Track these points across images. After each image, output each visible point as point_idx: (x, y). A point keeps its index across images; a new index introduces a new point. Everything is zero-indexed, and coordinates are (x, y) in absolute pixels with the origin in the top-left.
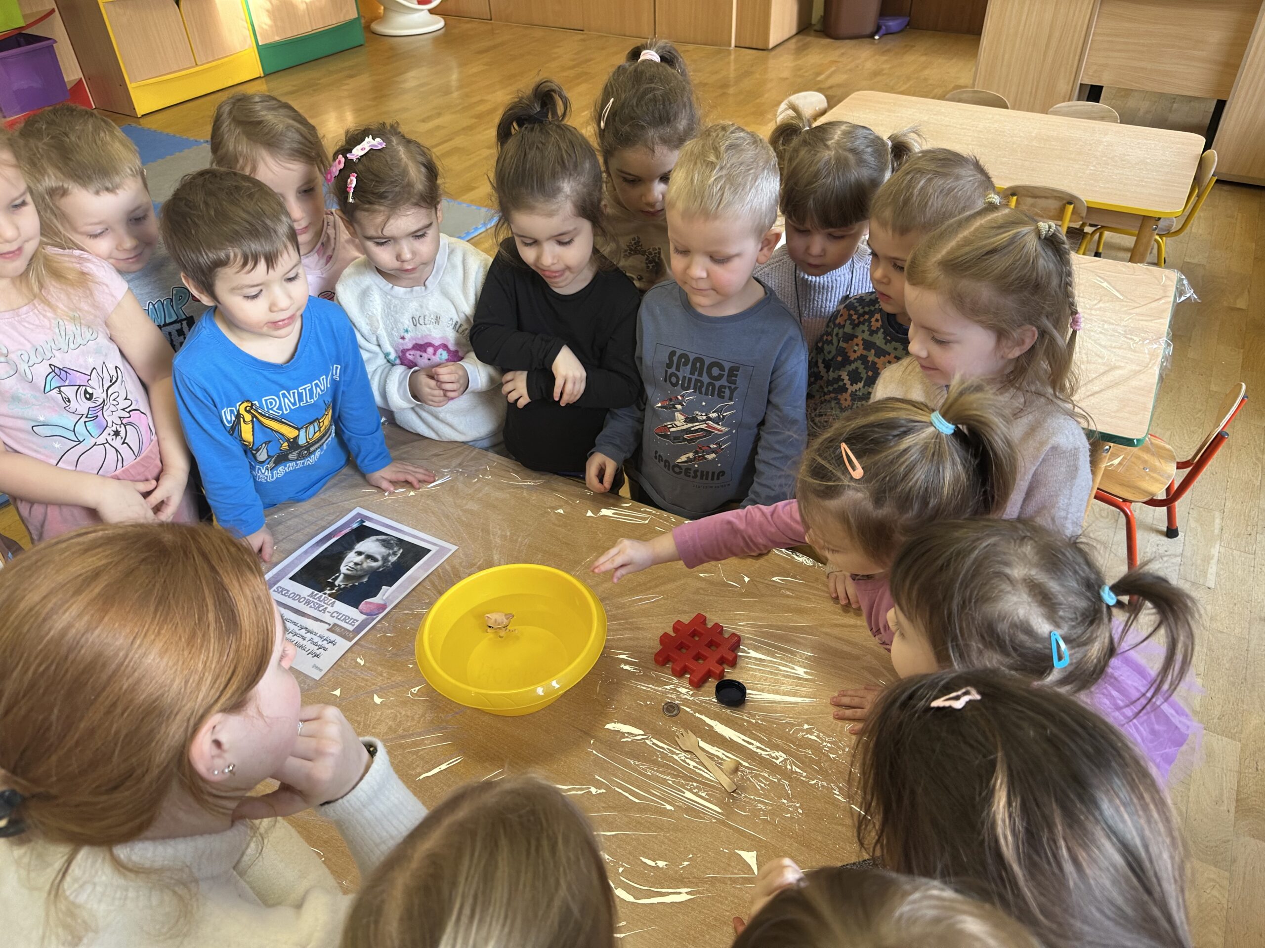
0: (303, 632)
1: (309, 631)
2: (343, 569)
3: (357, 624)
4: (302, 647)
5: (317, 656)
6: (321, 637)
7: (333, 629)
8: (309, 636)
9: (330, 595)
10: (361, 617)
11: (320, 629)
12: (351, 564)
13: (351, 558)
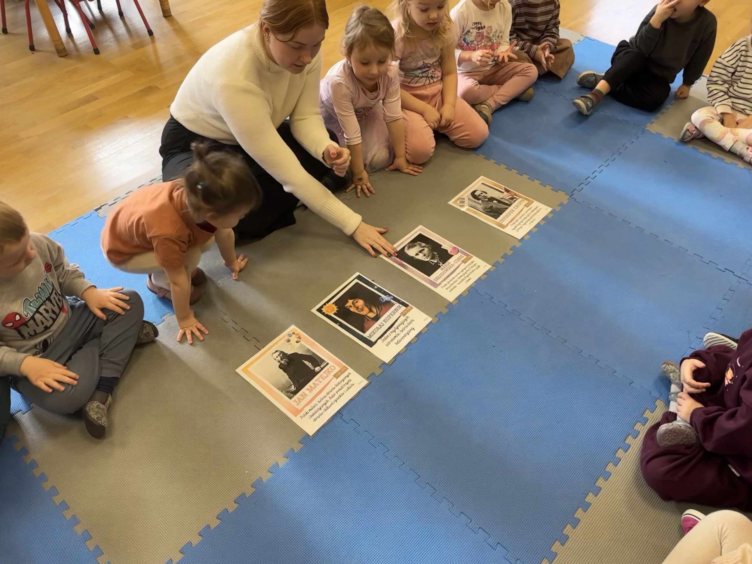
0: (465, 271)
1: (465, 269)
2: (428, 260)
3: (463, 255)
4: (473, 271)
5: (479, 267)
6: (469, 265)
7: (464, 262)
8: (467, 269)
9: (443, 263)
10: (459, 254)
11: (463, 266)
12: (424, 257)
13: (421, 257)
